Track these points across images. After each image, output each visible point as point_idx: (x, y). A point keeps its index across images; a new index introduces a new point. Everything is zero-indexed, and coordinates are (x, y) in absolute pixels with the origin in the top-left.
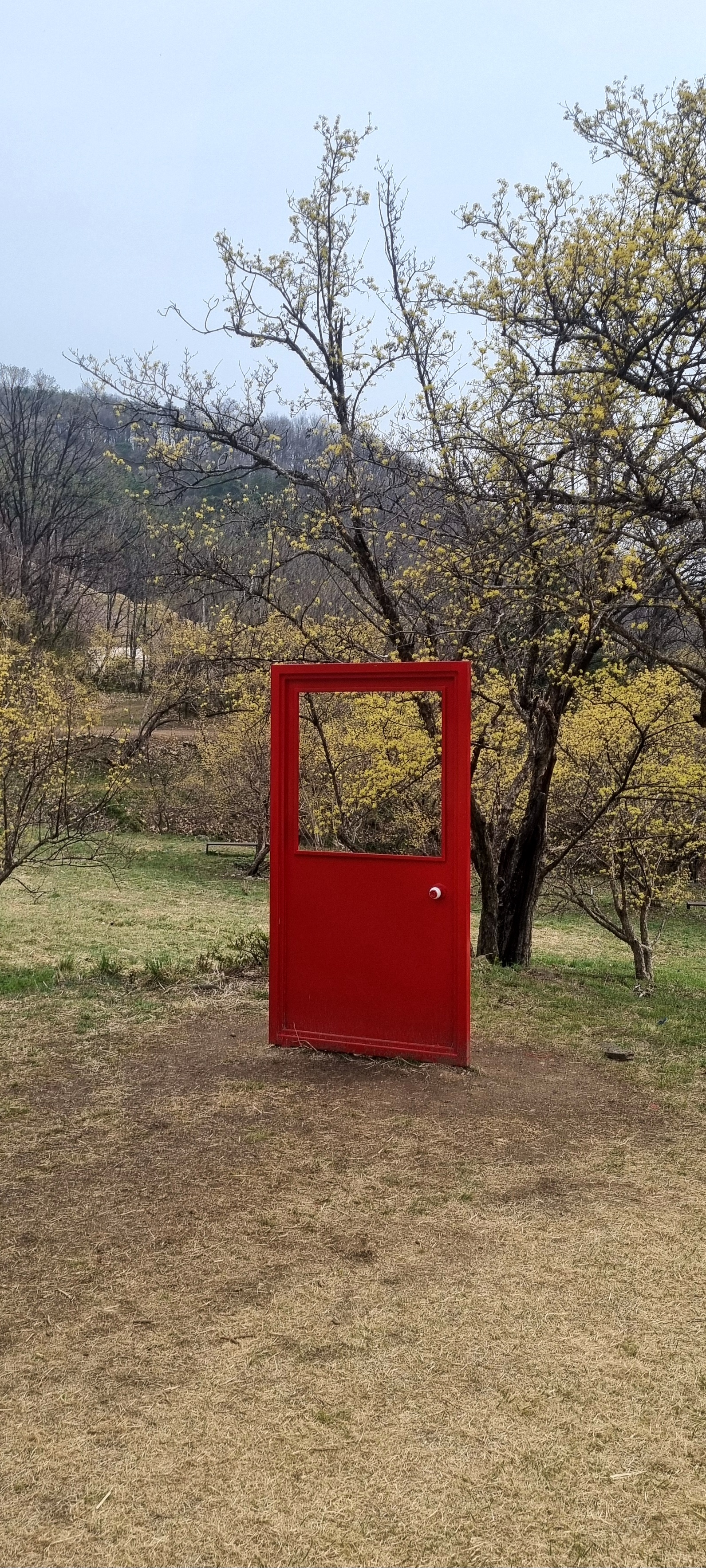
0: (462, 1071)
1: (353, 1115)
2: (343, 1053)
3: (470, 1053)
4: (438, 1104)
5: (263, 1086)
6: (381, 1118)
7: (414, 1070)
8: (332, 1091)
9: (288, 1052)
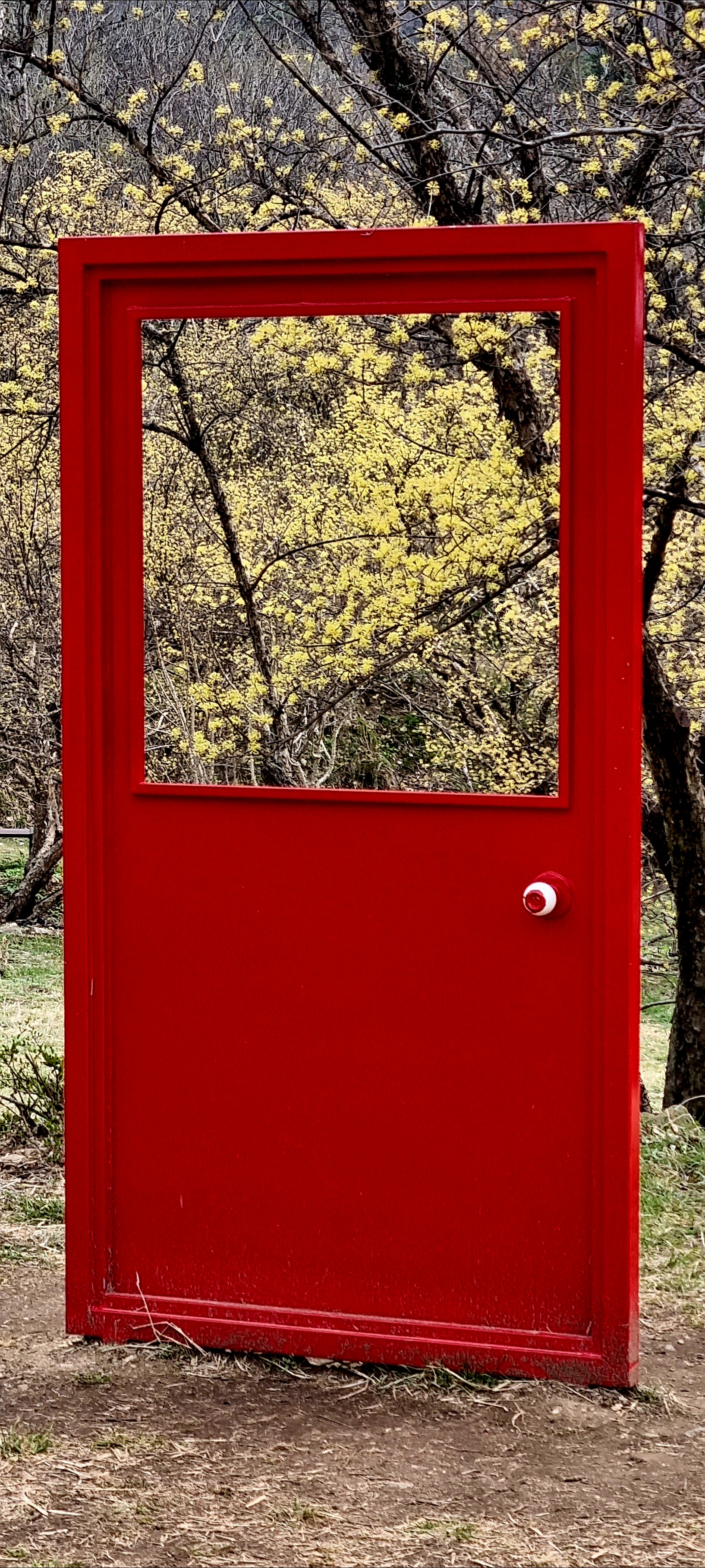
0: (615, 1400)
1: (306, 1517)
2: (279, 1356)
3: (635, 1353)
4: (548, 1484)
5: (48, 1444)
6: (386, 1523)
7: (481, 1400)
8: (246, 1455)
9: (121, 1355)
